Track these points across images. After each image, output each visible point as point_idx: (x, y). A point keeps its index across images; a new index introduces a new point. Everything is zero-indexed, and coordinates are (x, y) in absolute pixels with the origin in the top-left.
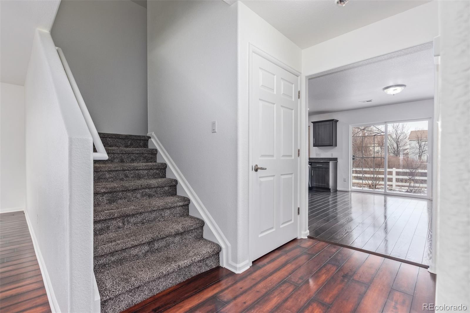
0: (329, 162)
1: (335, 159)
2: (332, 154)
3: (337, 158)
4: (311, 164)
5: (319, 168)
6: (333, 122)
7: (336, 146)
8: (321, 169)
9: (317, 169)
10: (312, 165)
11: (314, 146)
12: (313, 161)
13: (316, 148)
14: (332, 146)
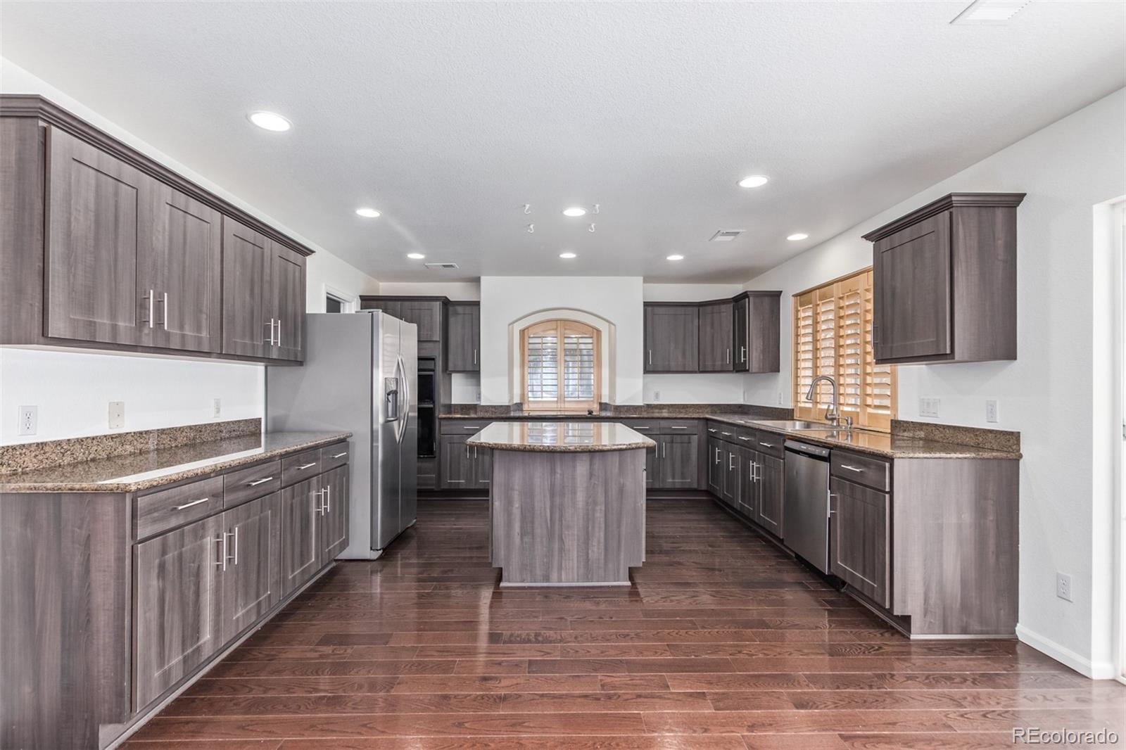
0: (890, 458)
4: (830, 453)
6: (951, 215)
11: (879, 362)
13: (924, 367)
14: (949, 356)
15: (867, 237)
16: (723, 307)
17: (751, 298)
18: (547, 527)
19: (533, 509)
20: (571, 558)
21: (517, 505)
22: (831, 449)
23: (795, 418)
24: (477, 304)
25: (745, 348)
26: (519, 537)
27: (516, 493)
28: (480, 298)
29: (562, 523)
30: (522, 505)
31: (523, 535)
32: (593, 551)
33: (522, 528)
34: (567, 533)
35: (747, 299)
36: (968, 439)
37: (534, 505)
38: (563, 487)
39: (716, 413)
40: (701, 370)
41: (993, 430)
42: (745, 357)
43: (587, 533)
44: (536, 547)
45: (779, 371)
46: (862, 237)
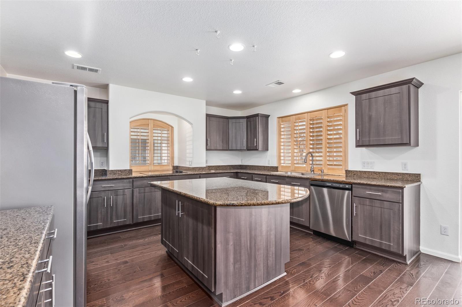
0: (402, 188)
1: (416, 178)
2: (405, 165)
3: (420, 174)
4: (352, 186)
5: (371, 199)
6: (409, 87)
7: (417, 145)
8: (377, 203)
9: (368, 202)
10: (353, 189)
11: (358, 146)
12: (356, 181)
13: (364, 149)
14: (408, 144)
15: (353, 93)
16: (241, 120)
17: (259, 117)
18: (248, 253)
19: (241, 242)
20: (260, 269)
21: (231, 243)
22: (352, 184)
23: (279, 170)
24: (107, 102)
25: (256, 139)
26: (233, 266)
27: (231, 234)
28: (108, 99)
29: (256, 248)
30: (234, 243)
31: (235, 263)
32: (270, 260)
33: (235, 258)
34: (258, 253)
35: (257, 117)
36: (393, 177)
37: (241, 240)
38: (256, 224)
39: (231, 169)
40: (230, 149)
41: (408, 173)
42: (256, 143)
43: (267, 250)
44: (242, 269)
45: (268, 150)
46: (350, 93)
